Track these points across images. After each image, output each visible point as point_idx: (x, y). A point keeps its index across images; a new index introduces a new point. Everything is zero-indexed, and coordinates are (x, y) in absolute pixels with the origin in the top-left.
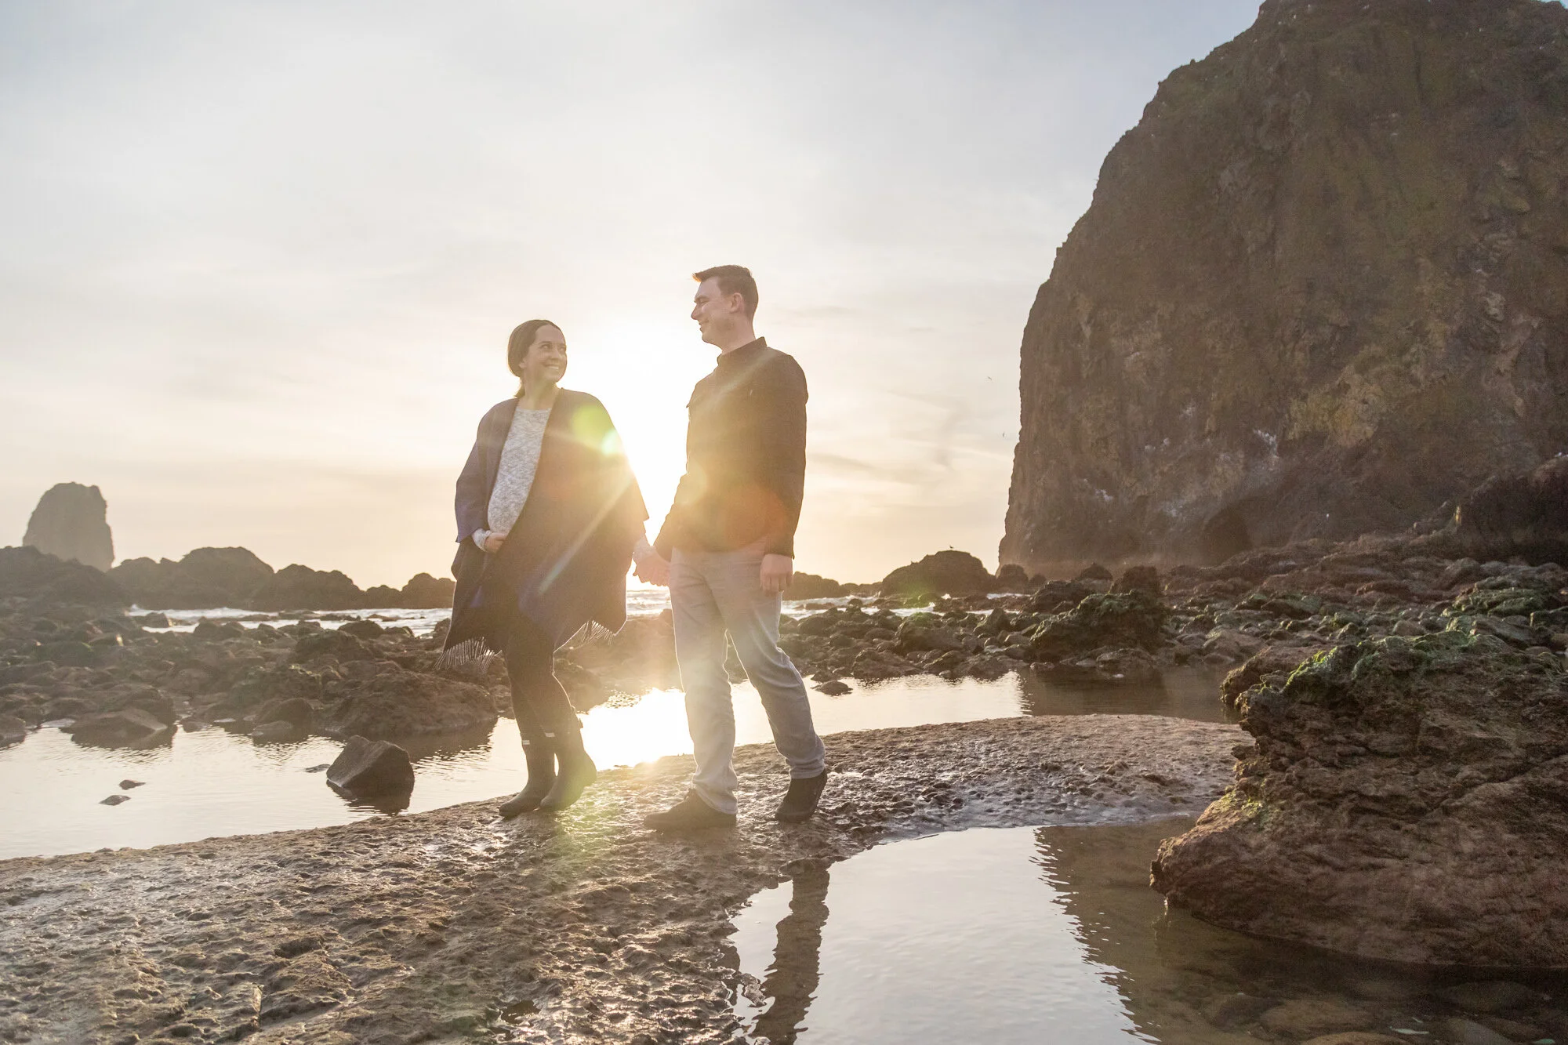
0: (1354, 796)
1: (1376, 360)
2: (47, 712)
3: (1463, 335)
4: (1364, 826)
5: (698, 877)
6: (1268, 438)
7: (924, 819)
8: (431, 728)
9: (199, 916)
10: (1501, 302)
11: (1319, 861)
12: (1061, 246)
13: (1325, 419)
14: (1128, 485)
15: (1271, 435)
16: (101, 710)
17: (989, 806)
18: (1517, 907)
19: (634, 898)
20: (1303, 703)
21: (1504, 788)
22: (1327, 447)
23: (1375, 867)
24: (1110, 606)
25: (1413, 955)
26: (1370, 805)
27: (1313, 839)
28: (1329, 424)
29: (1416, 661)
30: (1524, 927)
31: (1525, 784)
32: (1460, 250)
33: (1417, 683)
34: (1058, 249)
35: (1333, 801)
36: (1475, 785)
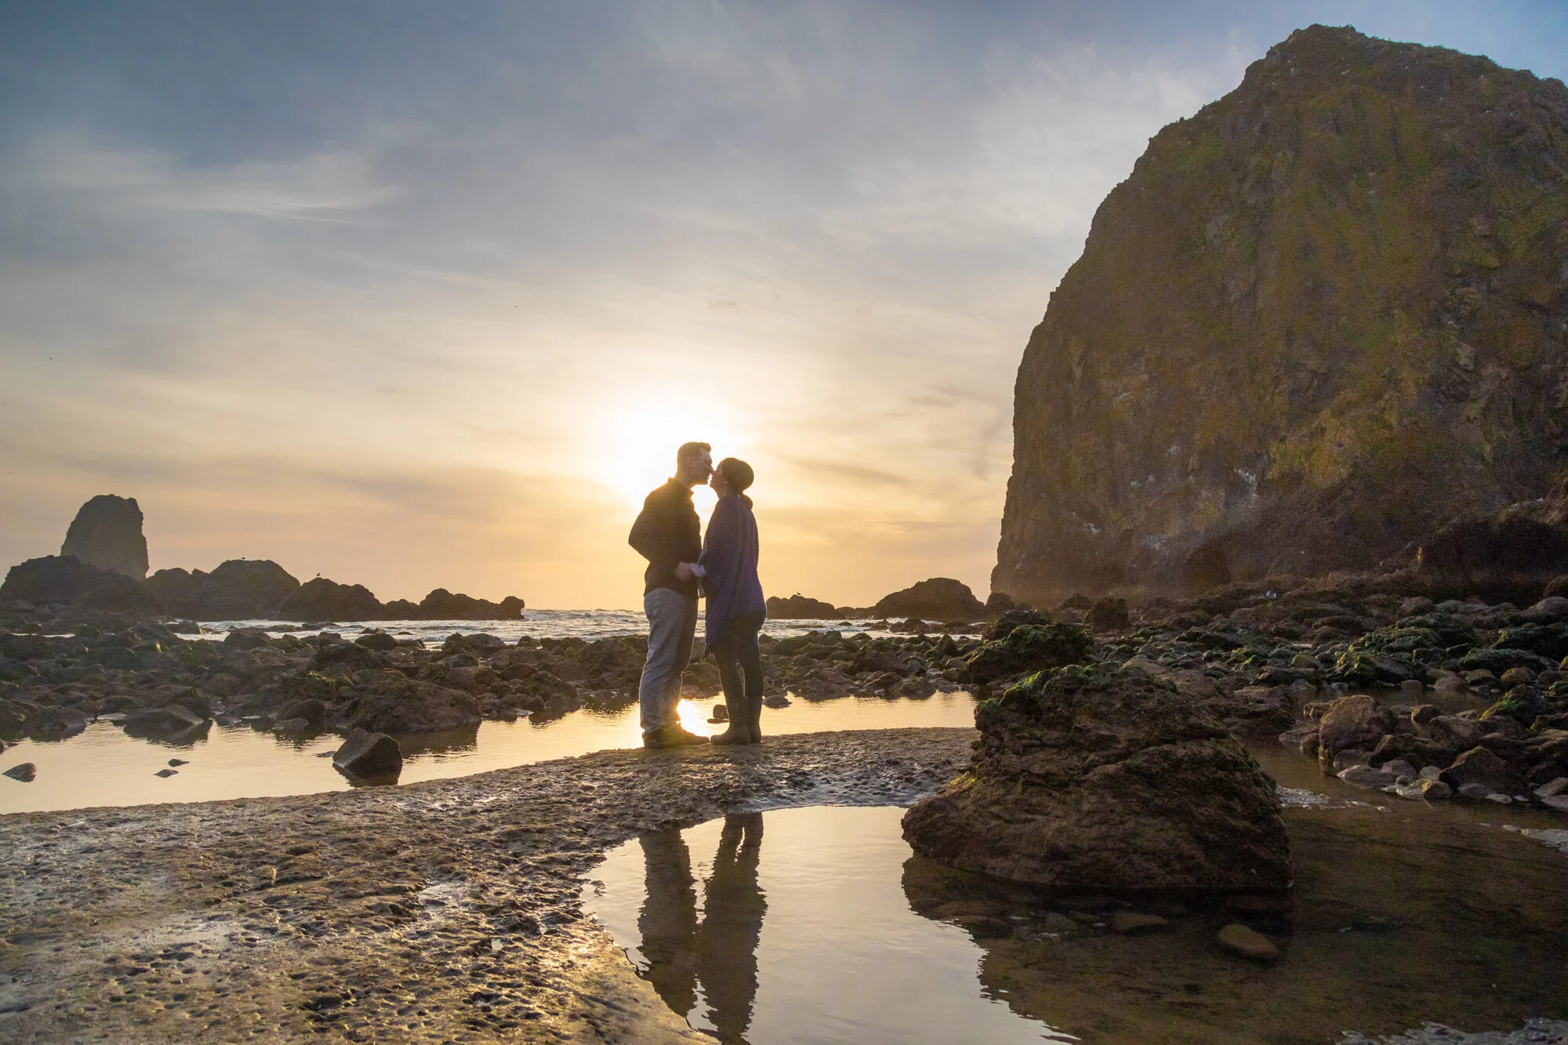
0: (1026, 773)
1: (1351, 405)
2: (101, 707)
3: (1435, 384)
4: (1031, 793)
5: (590, 827)
6: (1248, 477)
7: (779, 796)
8: (423, 727)
9: (236, 834)
10: (1471, 352)
11: (997, 817)
12: (1054, 290)
13: (1303, 460)
14: (1115, 519)
15: (1251, 474)
16: (149, 706)
17: (832, 788)
18: (1110, 847)
19: (537, 836)
20: (1010, 710)
21: (1111, 768)
22: (1303, 488)
23: (1032, 820)
24: (1035, 636)
25: (1045, 878)
26: (1036, 780)
27: (997, 802)
28: (1306, 465)
29: (1081, 681)
30: (1113, 859)
31: (1125, 765)
32: (1433, 303)
33: (1077, 697)
34: (1051, 293)
35: (1014, 778)
36: (1095, 766)
